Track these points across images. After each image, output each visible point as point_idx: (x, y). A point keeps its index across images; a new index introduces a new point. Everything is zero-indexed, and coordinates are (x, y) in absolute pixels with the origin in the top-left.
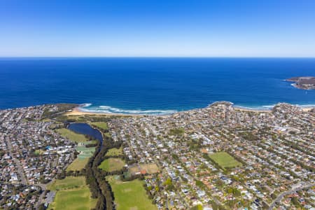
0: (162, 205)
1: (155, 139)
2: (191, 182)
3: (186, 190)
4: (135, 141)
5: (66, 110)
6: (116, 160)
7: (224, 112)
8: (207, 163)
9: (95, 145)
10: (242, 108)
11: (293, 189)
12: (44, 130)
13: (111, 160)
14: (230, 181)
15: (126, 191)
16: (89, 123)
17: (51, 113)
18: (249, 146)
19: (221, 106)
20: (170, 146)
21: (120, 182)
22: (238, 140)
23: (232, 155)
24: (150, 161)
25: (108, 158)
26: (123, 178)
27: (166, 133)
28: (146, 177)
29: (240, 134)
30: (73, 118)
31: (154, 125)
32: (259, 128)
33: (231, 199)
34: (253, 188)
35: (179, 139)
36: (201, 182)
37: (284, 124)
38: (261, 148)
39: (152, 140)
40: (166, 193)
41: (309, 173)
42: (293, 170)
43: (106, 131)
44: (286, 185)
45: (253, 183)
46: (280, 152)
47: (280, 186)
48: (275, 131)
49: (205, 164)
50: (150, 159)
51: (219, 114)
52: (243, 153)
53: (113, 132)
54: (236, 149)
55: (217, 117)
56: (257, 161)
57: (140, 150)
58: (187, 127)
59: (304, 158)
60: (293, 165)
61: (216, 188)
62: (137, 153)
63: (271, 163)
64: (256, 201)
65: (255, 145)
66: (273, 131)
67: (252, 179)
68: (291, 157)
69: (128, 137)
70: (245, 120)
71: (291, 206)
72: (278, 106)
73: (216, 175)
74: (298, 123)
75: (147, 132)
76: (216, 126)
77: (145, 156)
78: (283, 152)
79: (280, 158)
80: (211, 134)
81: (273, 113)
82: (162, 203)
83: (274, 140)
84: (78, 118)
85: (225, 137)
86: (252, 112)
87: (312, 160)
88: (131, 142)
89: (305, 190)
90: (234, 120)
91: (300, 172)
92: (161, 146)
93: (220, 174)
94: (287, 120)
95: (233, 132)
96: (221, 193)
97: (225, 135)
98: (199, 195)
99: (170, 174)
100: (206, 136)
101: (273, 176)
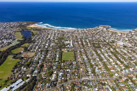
0: (14, 73)
1: (49, 41)
2: (38, 65)
3: (32, 68)
4: (40, 41)
7: (98, 31)
8: (58, 56)
9: (21, 41)
12: (11, 32)
13: (21, 48)
14: (55, 68)
15: (9, 63)
16: (32, 31)
17: (22, 25)
19: (101, 28)
20: (51, 45)
21: (11, 59)
22: (88, 46)
23: (75, 54)
25: (21, 47)
28: (24, 58)
30: (28, 28)
31: (55, 34)
32: (109, 41)
33: (44, 77)
34: (60, 74)
35: (58, 43)
36: (43, 66)
37: (126, 41)
38: (95, 53)
39: (47, 41)
40: (22, 68)
41: (105, 71)
42: (97, 68)
43: (33, 35)
44: (82, 76)
45: (65, 71)
46: (103, 57)
47: (77, 76)
48: (116, 44)
49: (56, 57)
50: (36, 50)
51: (94, 32)
52: (82, 54)
53: (36, 36)
54: (80, 52)
55: (91, 33)
56: (84, 59)
57: (37, 45)
58: (68, 37)
59: (113, 62)
60: (101, 65)
61: (46, 70)
62: (34, 46)
63: (90, 62)
64: (53, 82)
65: (94, 50)
66: (114, 44)
67: (68, 69)
68: (105, 60)
69: (39, 38)
70: (106, 36)
71: (69, 89)
72: (134, 30)
73: (55, 63)
74: (135, 41)
75: (49, 37)
76: (85, 38)
77: (35, 49)
78: (105, 57)
79: (98, 60)
80: (77, 42)
81: (127, 34)
82: (15, 72)
83: (109, 49)
84: (30, 28)
85: (82, 44)
86: (115, 32)
87: (117, 64)
88: (38, 41)
89: (89, 81)
90: (99, 36)
91: (99, 70)
92: (47, 45)
93: (57, 63)
94: (130, 39)
95: (91, 42)
96: (44, 73)
97: (84, 43)
98: (35, 72)
99: (36, 59)
100: (73, 43)
101: (81, 69)
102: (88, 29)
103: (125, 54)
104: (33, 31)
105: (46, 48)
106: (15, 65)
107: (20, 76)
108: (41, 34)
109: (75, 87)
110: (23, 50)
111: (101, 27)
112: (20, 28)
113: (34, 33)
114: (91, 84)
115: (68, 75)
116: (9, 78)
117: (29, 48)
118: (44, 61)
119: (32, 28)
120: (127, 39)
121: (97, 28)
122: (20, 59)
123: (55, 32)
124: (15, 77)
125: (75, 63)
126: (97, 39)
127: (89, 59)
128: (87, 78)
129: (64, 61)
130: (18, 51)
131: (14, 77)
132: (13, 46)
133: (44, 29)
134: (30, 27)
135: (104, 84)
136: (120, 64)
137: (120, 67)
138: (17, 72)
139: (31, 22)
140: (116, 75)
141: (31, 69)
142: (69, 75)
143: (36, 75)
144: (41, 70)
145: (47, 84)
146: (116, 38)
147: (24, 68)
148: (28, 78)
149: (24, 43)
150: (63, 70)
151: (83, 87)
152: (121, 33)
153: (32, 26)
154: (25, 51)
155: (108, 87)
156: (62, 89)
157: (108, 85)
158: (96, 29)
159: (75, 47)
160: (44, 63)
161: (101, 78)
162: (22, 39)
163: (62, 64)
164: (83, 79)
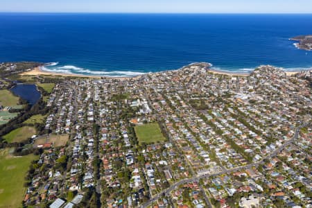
0: (33, 189)
1: (91, 105)
2: (89, 162)
3: (75, 171)
4: (69, 107)
5: (24, 70)
6: (30, 128)
7: (191, 75)
8: (126, 136)
9: (20, 110)
10: (217, 71)
11: (198, 176)
13: (25, 127)
14: (132, 162)
15: (9, 168)
16: (38, 84)
17: (6, 72)
18: (190, 116)
19: (194, 68)
20: (101, 114)
21: (11, 156)
22: (184, 108)
23: (162, 127)
24: (65, 132)
25: (25, 125)
26: (18, 152)
27: (107, 98)
28: (46, 151)
29: (191, 102)
30: (25, 78)
31: (101, 88)
32: (219, 94)
33: (114, 186)
34: (149, 173)
35: (116, 107)
36: (101, 161)
37: (251, 91)
38: (201, 120)
39: (87, 106)
40: (50, 173)
41: (234, 154)
42: (217, 150)
43: (46, 94)
44: (195, 170)
45: (157, 165)
46: (220, 126)
47: (185, 170)
48: (235, 98)
49: (123, 138)
50: (67, 129)
51: (184, 77)
52: (177, 125)
53: (54, 95)
54: (171, 120)
55: (180, 81)
56: (185, 136)
57: (65, 117)
58: (134, 92)
59: (243, 134)
60: (222, 143)
61: (112, 169)
62: (60, 120)
63: (198, 139)
64: (140, 191)
65: (198, 115)
66: (232, 99)
67: (160, 160)
68: (227, 133)
69: (65, 101)
70: (210, 84)
71: (179, 200)
72: (258, 69)
73: (125, 152)
74: (267, 90)
75: (89, 96)
76: (170, 92)
77: (64, 125)
78: (224, 125)
79: (214, 133)
80: (157, 101)
81: (247, 77)
82: (36, 186)
83: (225, 110)
84: (30, 78)
85: (170, 105)
86: (225, 75)
87: (250, 137)
88: (64, 108)
89: (212, 177)
90: (196, 85)
91: (224, 153)
92: (91, 113)
93: (130, 151)
94: (256, 86)
95: (185, 99)
96: (111, 177)
97: (173, 102)
98: (86, 178)
99: (75, 148)
100: (148, 103)
101: (188, 157)
102: (170, 72)
103: (258, 116)
104: (42, 85)
105: (90, 121)
106: (29, 169)
107: (51, 192)
108: (65, 90)
109: (190, 194)
110: (35, 131)
111: (193, 65)
112: (3, 79)
113: (46, 89)
114: (219, 183)
115: (165, 171)
116: (24, 202)
117: (48, 125)
118: (98, 151)
119: (35, 78)
120: (251, 87)
121: (188, 69)
122: (37, 154)
123: (98, 83)
124: (40, 198)
125: (171, 145)
126: (196, 91)
127: (194, 134)
128: (206, 173)
129: (145, 146)
130: (20, 136)
131: (36, 197)
132: (5, 125)
133: (69, 78)
134: (29, 76)
135: (243, 178)
136: (256, 135)
137: (258, 141)
138: (40, 185)
139: (27, 64)
140: (257, 157)
141: (74, 173)
142: (168, 171)
143: (93, 185)
144: (99, 171)
145: (129, 199)
146: (231, 86)
147: (54, 173)
148: (75, 193)
149: (31, 115)
150: (150, 163)
151: (205, 190)
152: (237, 77)
153: (35, 72)
154: (41, 135)
155: (253, 183)
156: (165, 201)
157: (249, 178)
158: (187, 71)
159: (157, 112)
160: (100, 155)
161: (232, 168)
162: (20, 107)
163: (144, 151)
164: (200, 174)
